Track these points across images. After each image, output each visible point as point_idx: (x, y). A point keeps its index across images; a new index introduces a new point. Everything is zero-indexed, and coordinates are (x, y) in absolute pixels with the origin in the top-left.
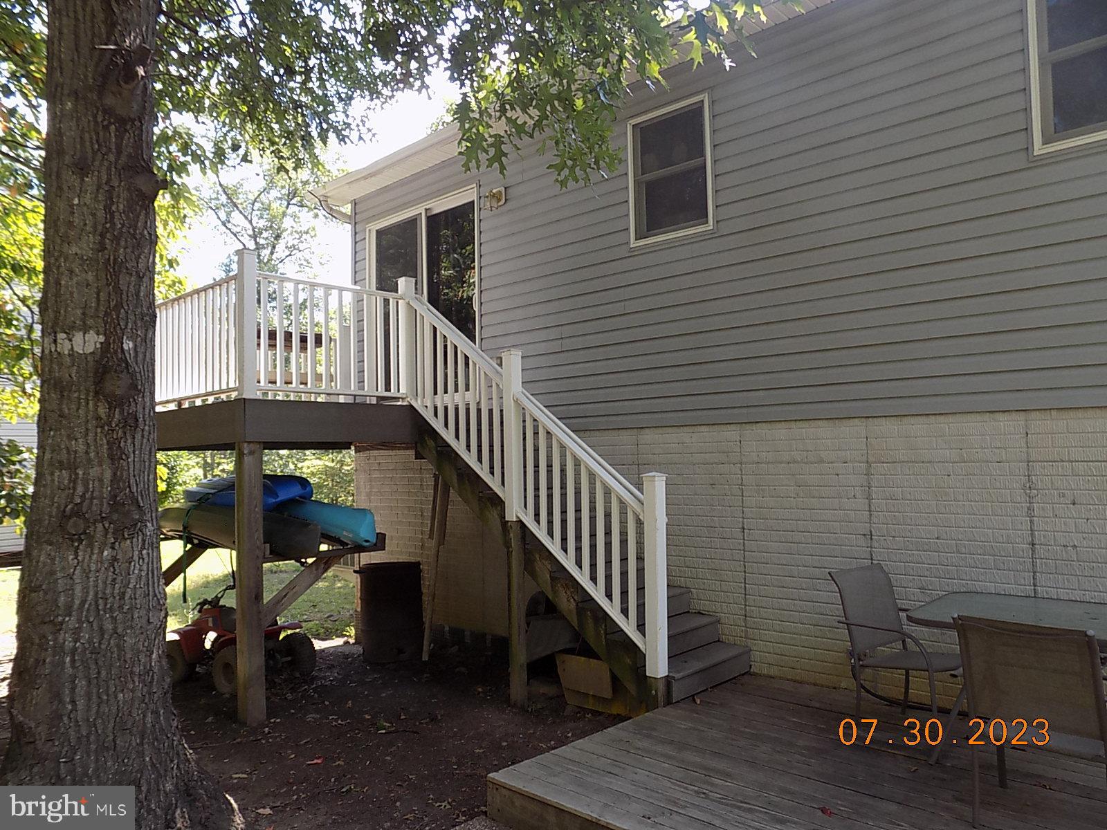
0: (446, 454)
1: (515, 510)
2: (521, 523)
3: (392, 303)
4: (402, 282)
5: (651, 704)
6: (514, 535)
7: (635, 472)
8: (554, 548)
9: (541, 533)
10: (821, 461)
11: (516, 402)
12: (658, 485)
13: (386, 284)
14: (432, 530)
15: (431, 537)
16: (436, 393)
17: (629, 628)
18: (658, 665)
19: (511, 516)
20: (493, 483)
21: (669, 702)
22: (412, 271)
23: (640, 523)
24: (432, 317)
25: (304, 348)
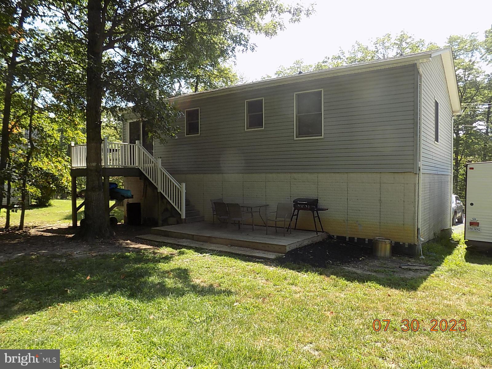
0: (146, 178)
1: (159, 190)
2: (160, 192)
3: (134, 146)
4: (137, 141)
5: (182, 223)
6: (159, 194)
7: (180, 182)
8: (167, 197)
9: (164, 194)
10: (216, 181)
11: (160, 169)
12: (184, 185)
13: (132, 141)
14: (143, 195)
15: (143, 197)
16: (144, 164)
17: (179, 210)
18: (183, 216)
19: (159, 191)
20: (155, 185)
21: (185, 223)
22: (139, 139)
23: (181, 192)
24: (143, 150)
25: (110, 152)
